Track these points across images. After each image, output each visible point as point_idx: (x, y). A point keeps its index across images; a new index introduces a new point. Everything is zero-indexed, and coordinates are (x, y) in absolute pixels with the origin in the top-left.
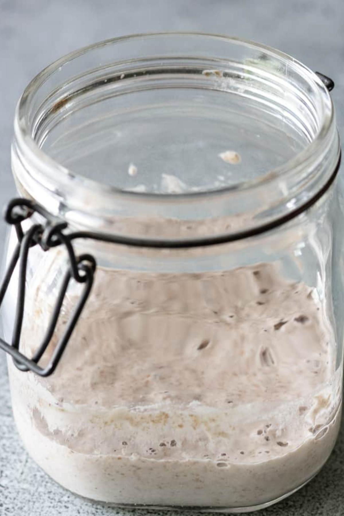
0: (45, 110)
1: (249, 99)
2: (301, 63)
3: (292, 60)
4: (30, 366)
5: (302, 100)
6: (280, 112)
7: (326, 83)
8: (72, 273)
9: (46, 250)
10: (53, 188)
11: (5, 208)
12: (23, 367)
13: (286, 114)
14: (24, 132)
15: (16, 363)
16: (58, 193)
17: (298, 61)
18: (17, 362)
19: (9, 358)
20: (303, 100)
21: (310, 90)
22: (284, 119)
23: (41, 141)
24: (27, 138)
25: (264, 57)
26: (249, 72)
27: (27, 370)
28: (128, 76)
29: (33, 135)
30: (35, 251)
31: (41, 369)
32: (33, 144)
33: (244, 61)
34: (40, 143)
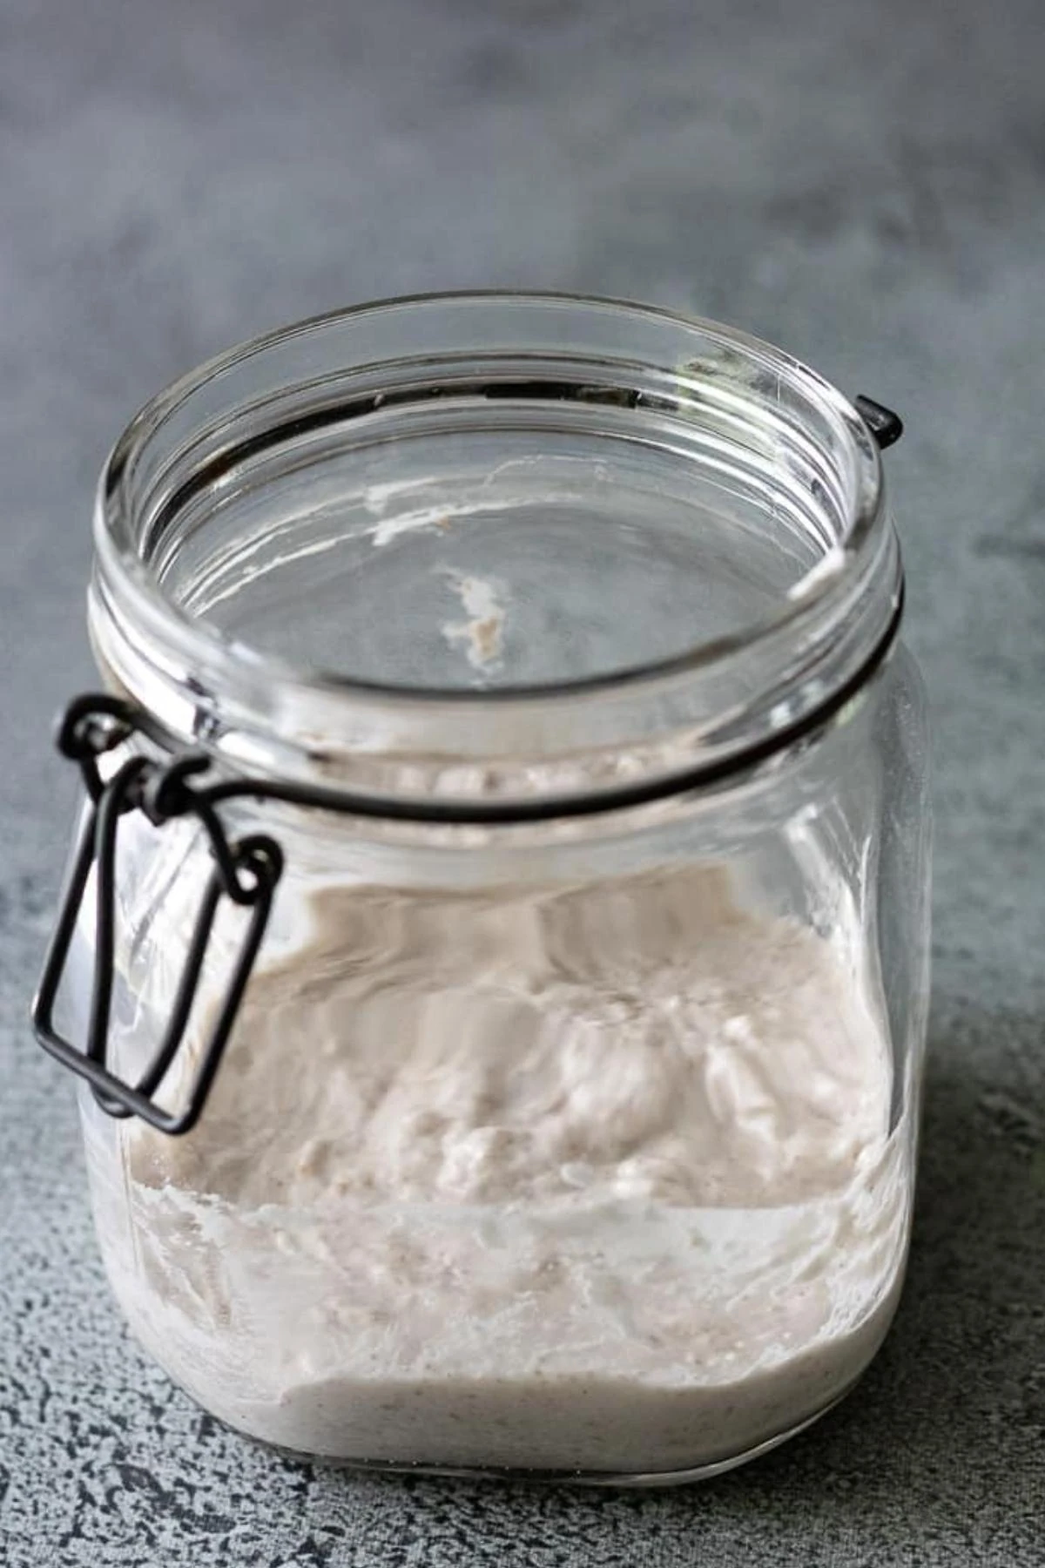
0: (169, 490)
1: (692, 460)
2: (813, 373)
3: (794, 365)
4: (134, 1105)
5: (815, 465)
6: (765, 494)
7: (883, 423)
8: (224, 884)
9: (158, 822)
10: (182, 676)
11: (58, 720)
12: (116, 1107)
13: (778, 498)
14: (121, 541)
15: (101, 1099)
16: (195, 686)
17: (807, 368)
18: (102, 1095)
19: (84, 1086)
20: (817, 464)
21: (830, 439)
22: (774, 511)
23: (163, 565)
24: (128, 559)
25: (729, 356)
26: (695, 396)
27: (126, 1114)
28: (392, 399)
29: (141, 551)
30: (132, 824)
31: (166, 1116)
32: (140, 574)
33: (679, 367)
34: (161, 569)
